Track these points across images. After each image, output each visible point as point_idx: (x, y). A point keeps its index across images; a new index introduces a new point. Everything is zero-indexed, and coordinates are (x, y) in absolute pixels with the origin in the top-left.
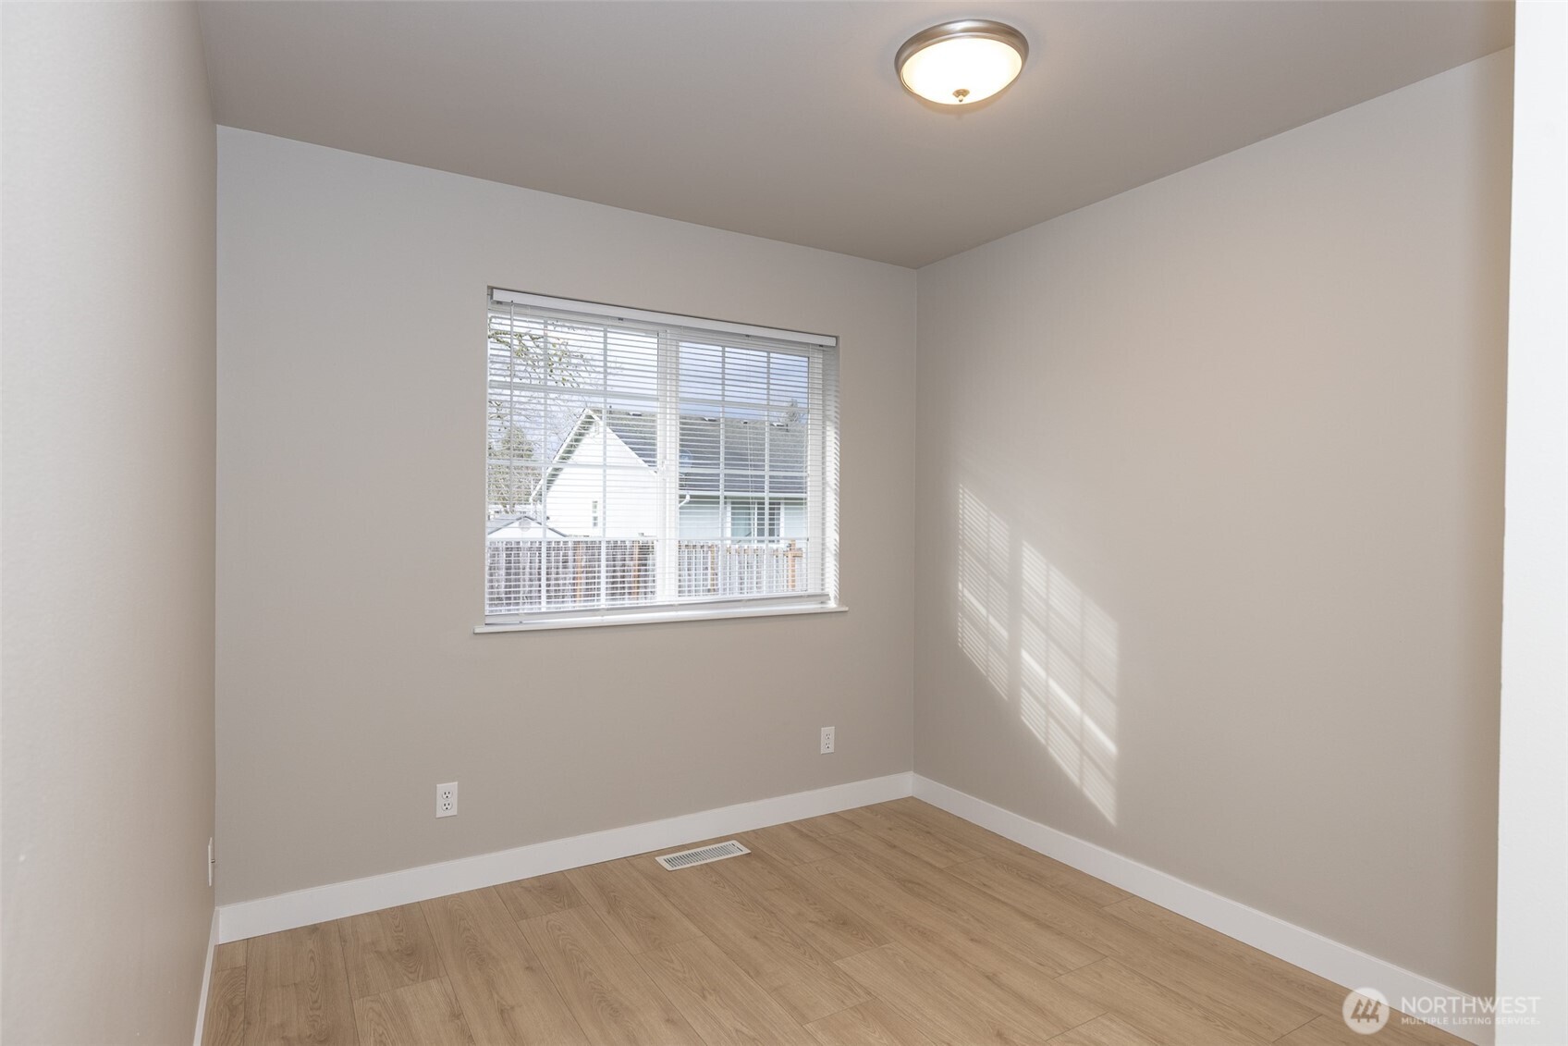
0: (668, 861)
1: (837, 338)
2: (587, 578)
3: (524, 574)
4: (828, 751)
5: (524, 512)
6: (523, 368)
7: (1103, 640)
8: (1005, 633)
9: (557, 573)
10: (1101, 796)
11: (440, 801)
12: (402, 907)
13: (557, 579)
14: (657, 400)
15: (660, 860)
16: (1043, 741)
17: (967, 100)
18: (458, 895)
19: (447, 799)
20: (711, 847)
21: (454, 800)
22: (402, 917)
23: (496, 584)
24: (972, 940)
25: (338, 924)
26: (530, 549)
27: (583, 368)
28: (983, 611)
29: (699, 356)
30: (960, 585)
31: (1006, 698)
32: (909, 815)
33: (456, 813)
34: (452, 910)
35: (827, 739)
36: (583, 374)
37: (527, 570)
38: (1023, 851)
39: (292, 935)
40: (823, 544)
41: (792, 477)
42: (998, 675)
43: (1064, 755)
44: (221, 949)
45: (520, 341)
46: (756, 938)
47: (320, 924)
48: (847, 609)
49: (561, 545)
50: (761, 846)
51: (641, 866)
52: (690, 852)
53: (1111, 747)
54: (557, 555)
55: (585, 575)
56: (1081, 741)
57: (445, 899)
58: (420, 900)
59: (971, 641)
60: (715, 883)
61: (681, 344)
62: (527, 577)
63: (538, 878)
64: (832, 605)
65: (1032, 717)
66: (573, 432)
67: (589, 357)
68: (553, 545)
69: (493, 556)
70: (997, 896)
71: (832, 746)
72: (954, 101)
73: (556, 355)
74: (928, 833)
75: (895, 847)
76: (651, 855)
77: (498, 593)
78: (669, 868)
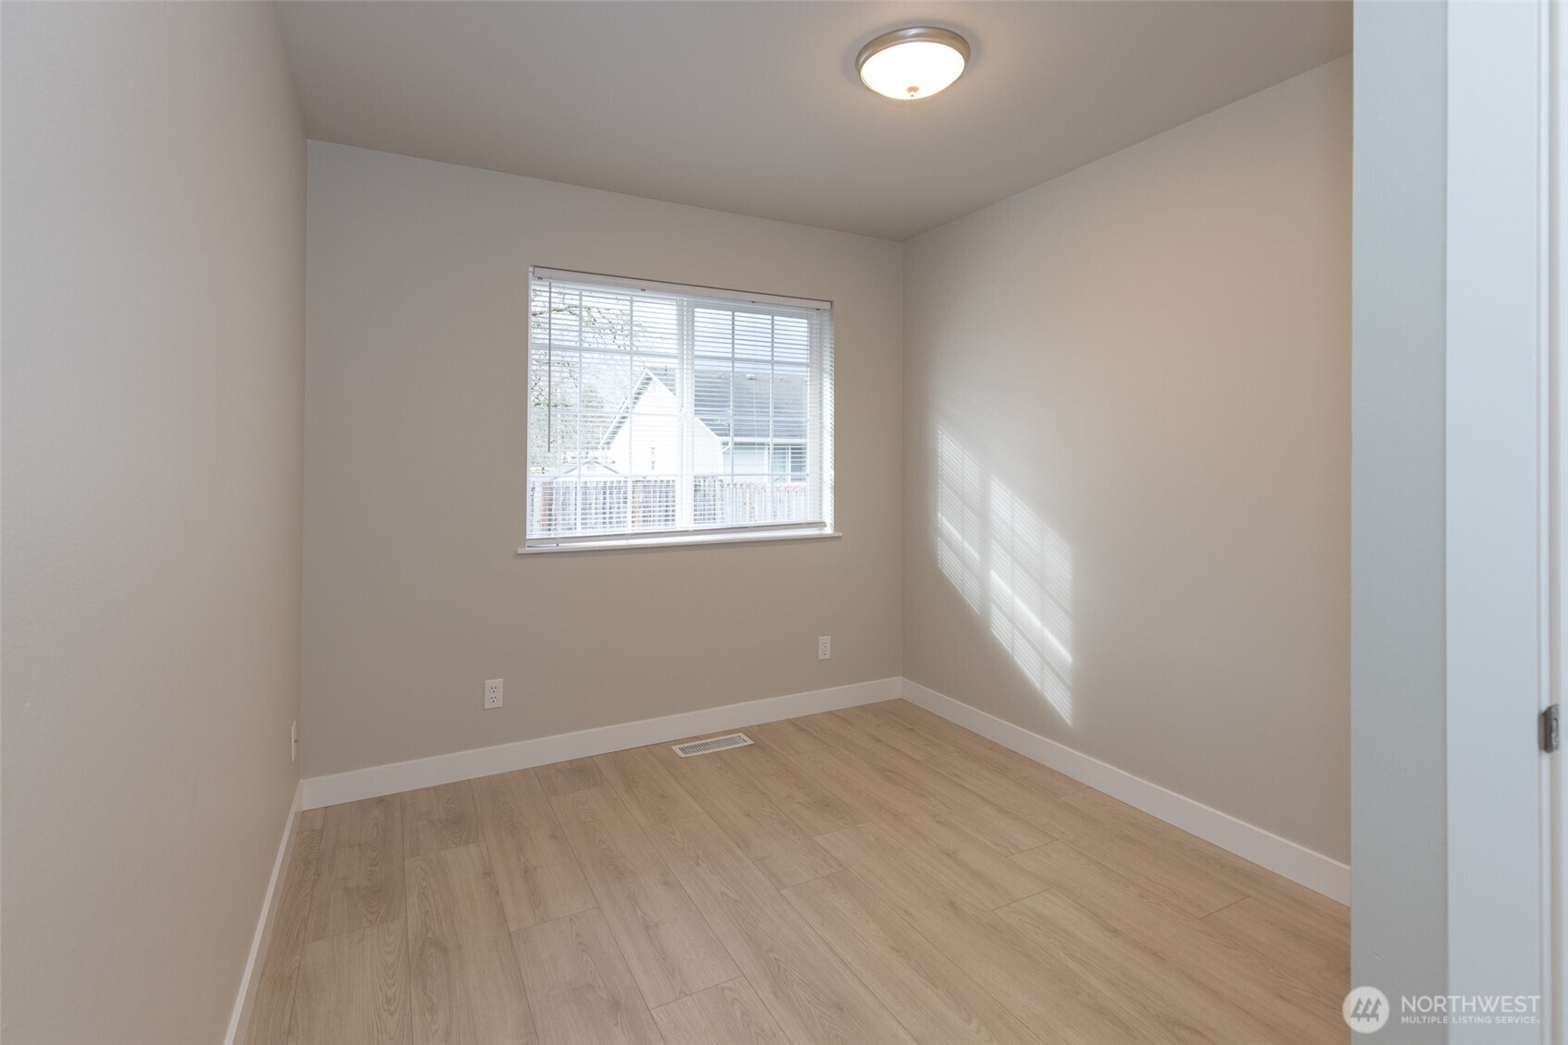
0: (682, 749)
1: (831, 302)
2: (644, 512)
3: (590, 509)
4: (825, 657)
5: (596, 458)
6: (591, 335)
7: (1059, 561)
8: (976, 556)
9: (619, 508)
10: (1059, 699)
11: (488, 695)
12: (455, 783)
13: (618, 513)
14: (676, 357)
15: (676, 748)
16: (1010, 651)
17: (918, 95)
18: (503, 775)
19: (494, 692)
20: (720, 738)
21: (500, 694)
22: (454, 792)
23: (567, 517)
24: (938, 822)
25: (401, 796)
26: (596, 488)
27: (641, 334)
28: (959, 537)
29: (711, 320)
30: (940, 515)
31: (978, 613)
32: (897, 714)
33: (501, 705)
34: (496, 787)
35: (825, 646)
36: (641, 339)
37: (593, 506)
38: (994, 746)
39: (363, 805)
40: (821, 479)
41: (792, 422)
42: (970, 591)
43: (1027, 664)
44: (304, 816)
45: (589, 313)
46: (749, 815)
47: (386, 796)
48: (840, 534)
49: (622, 484)
50: (763, 739)
51: (658, 753)
52: (701, 742)
53: (1067, 656)
54: (619, 493)
55: (642, 509)
56: (1042, 652)
57: (489, 779)
58: (471, 778)
59: (949, 562)
60: (720, 768)
61: (696, 310)
62: (593, 511)
63: (571, 762)
64: (829, 531)
65: (1001, 629)
66: (636, 387)
67: (647, 324)
68: (615, 485)
69: (565, 494)
70: (967, 786)
71: (828, 653)
72: (907, 96)
73: (618, 324)
74: (911, 729)
75: (880, 741)
76: (668, 744)
77: (569, 524)
78: (683, 756)
